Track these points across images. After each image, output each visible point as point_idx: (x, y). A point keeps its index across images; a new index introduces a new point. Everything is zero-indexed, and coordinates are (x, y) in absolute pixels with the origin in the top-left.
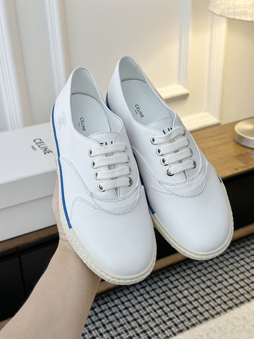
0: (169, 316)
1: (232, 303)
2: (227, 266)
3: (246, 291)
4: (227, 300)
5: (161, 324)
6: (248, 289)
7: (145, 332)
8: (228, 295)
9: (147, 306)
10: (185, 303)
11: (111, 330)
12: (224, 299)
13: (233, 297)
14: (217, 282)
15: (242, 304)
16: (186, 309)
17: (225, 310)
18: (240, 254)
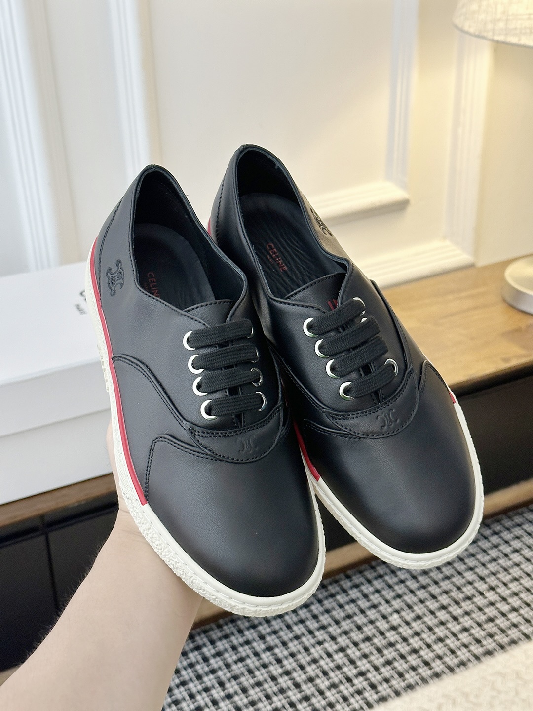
0: (358, 667)
1: (492, 643)
2: (484, 565)
3: (524, 618)
4: (483, 636)
5: (341, 682)
6: (528, 613)
7: (307, 698)
8: (485, 626)
9: (312, 645)
10: (392, 640)
11: (236, 693)
12: (476, 633)
13: (495, 629)
14: (461, 598)
15: (513, 645)
16: (394, 654)
17: (477, 658)
18: (512, 540)
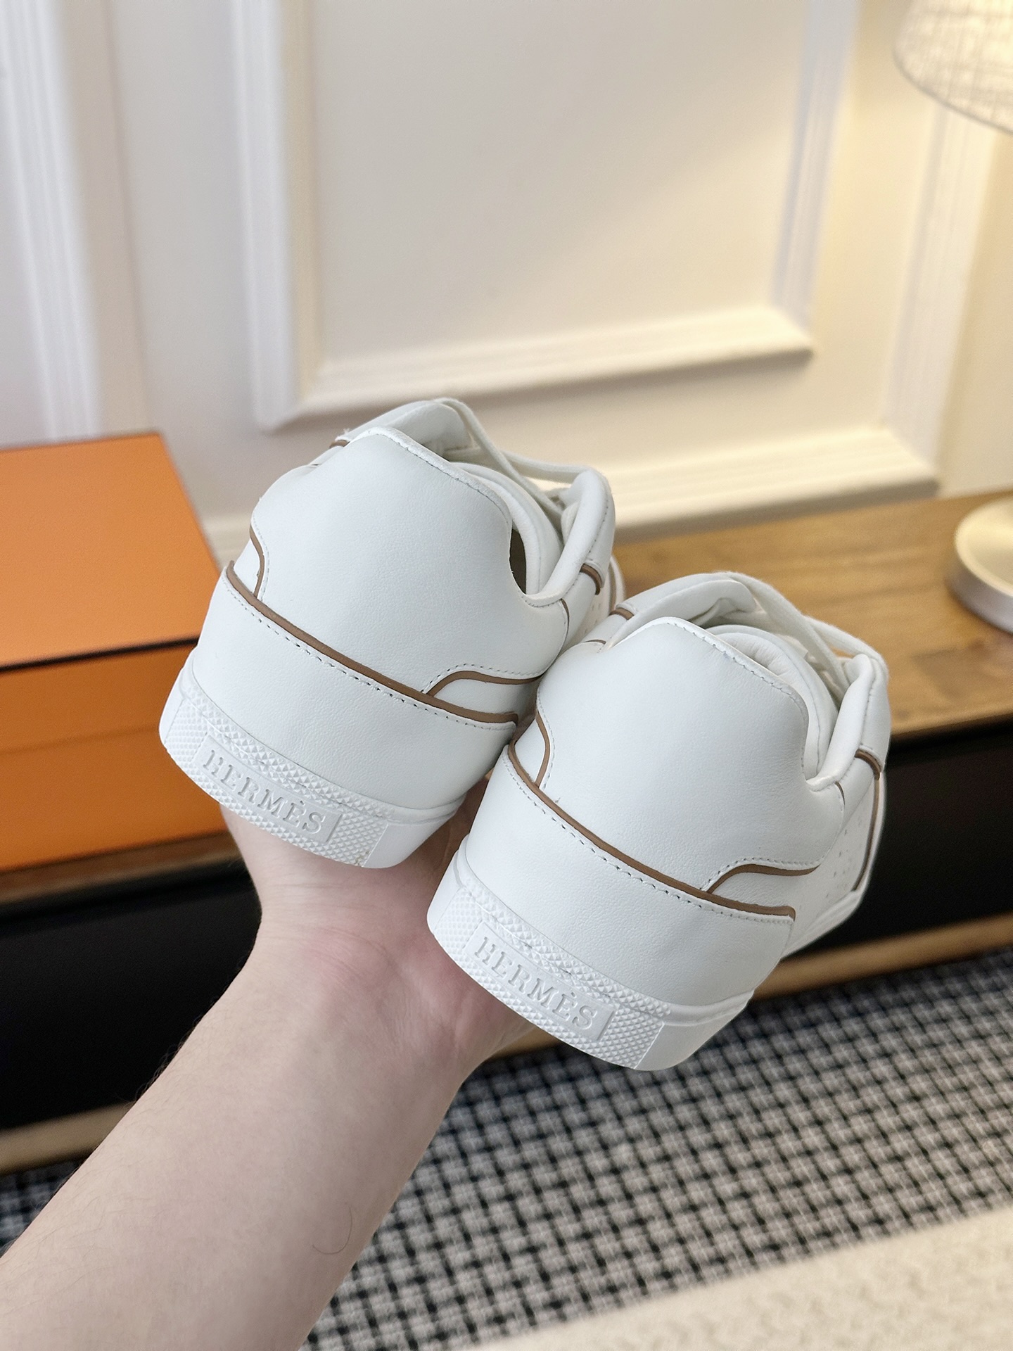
0: (528, 1234)
1: (784, 1227)
2: (817, 1073)
3: (859, 1189)
4: (772, 1213)
5: (490, 1260)
6: (868, 1180)
7: (420, 1279)
8: (782, 1194)
9: (458, 1179)
10: (605, 1192)
12: (761, 1204)
13: (798, 1203)
14: (755, 1132)
16: (601, 1220)
17: (749, 1253)
18: (882, 1032)
